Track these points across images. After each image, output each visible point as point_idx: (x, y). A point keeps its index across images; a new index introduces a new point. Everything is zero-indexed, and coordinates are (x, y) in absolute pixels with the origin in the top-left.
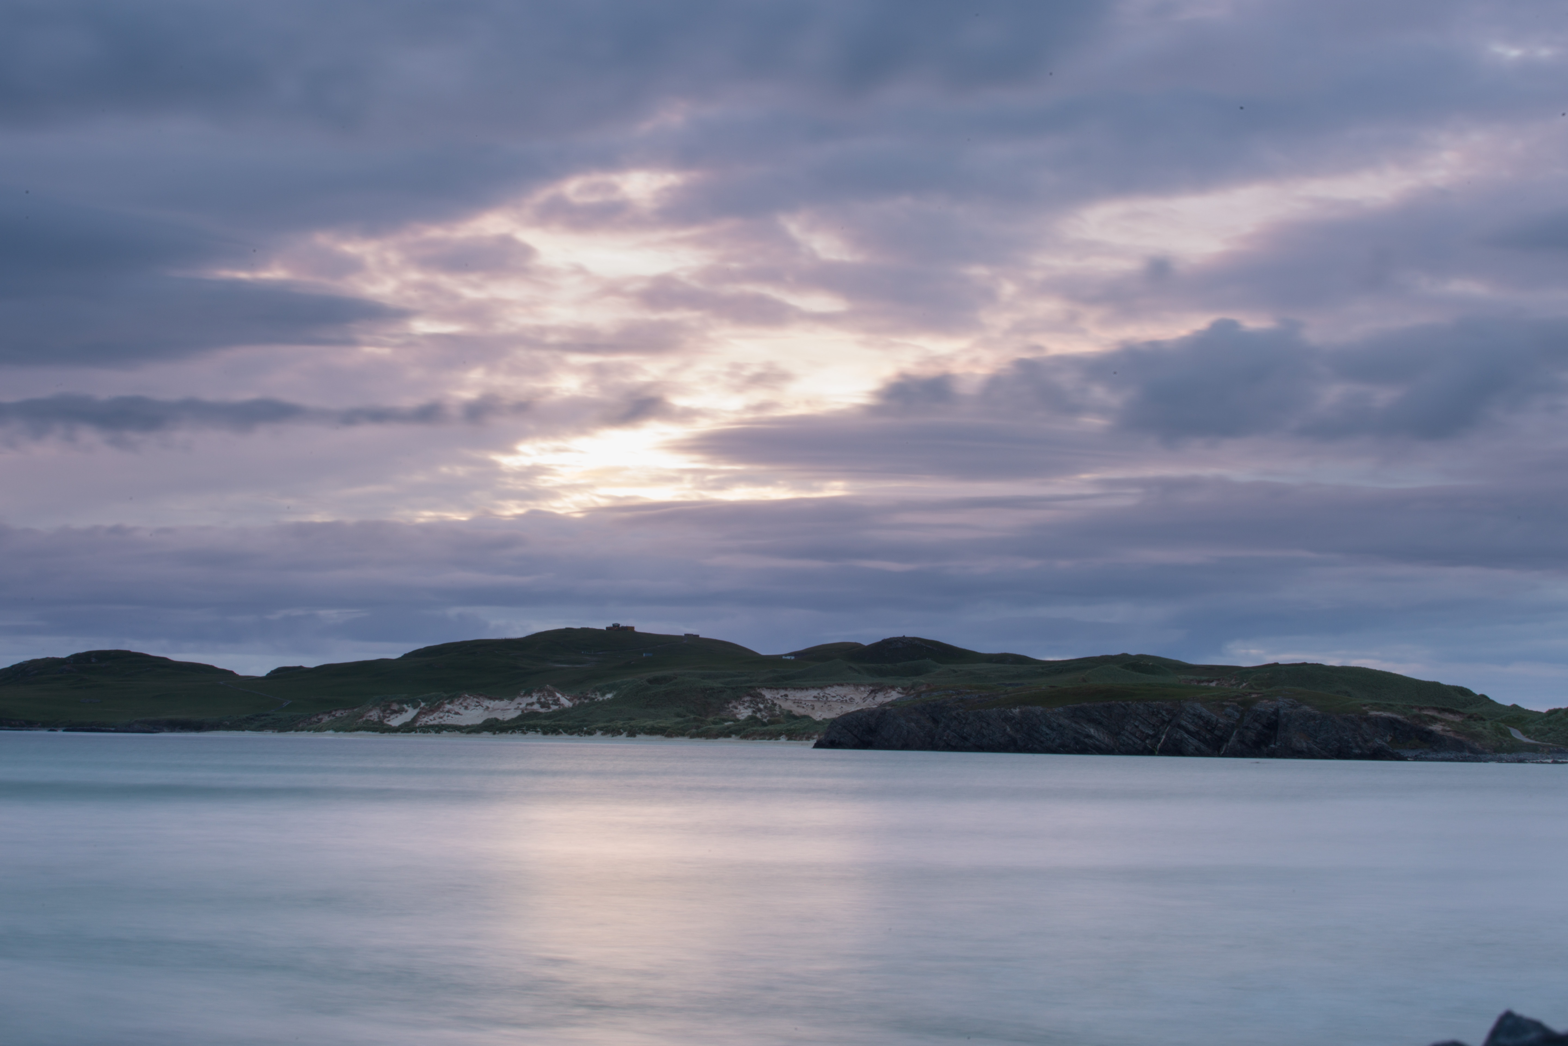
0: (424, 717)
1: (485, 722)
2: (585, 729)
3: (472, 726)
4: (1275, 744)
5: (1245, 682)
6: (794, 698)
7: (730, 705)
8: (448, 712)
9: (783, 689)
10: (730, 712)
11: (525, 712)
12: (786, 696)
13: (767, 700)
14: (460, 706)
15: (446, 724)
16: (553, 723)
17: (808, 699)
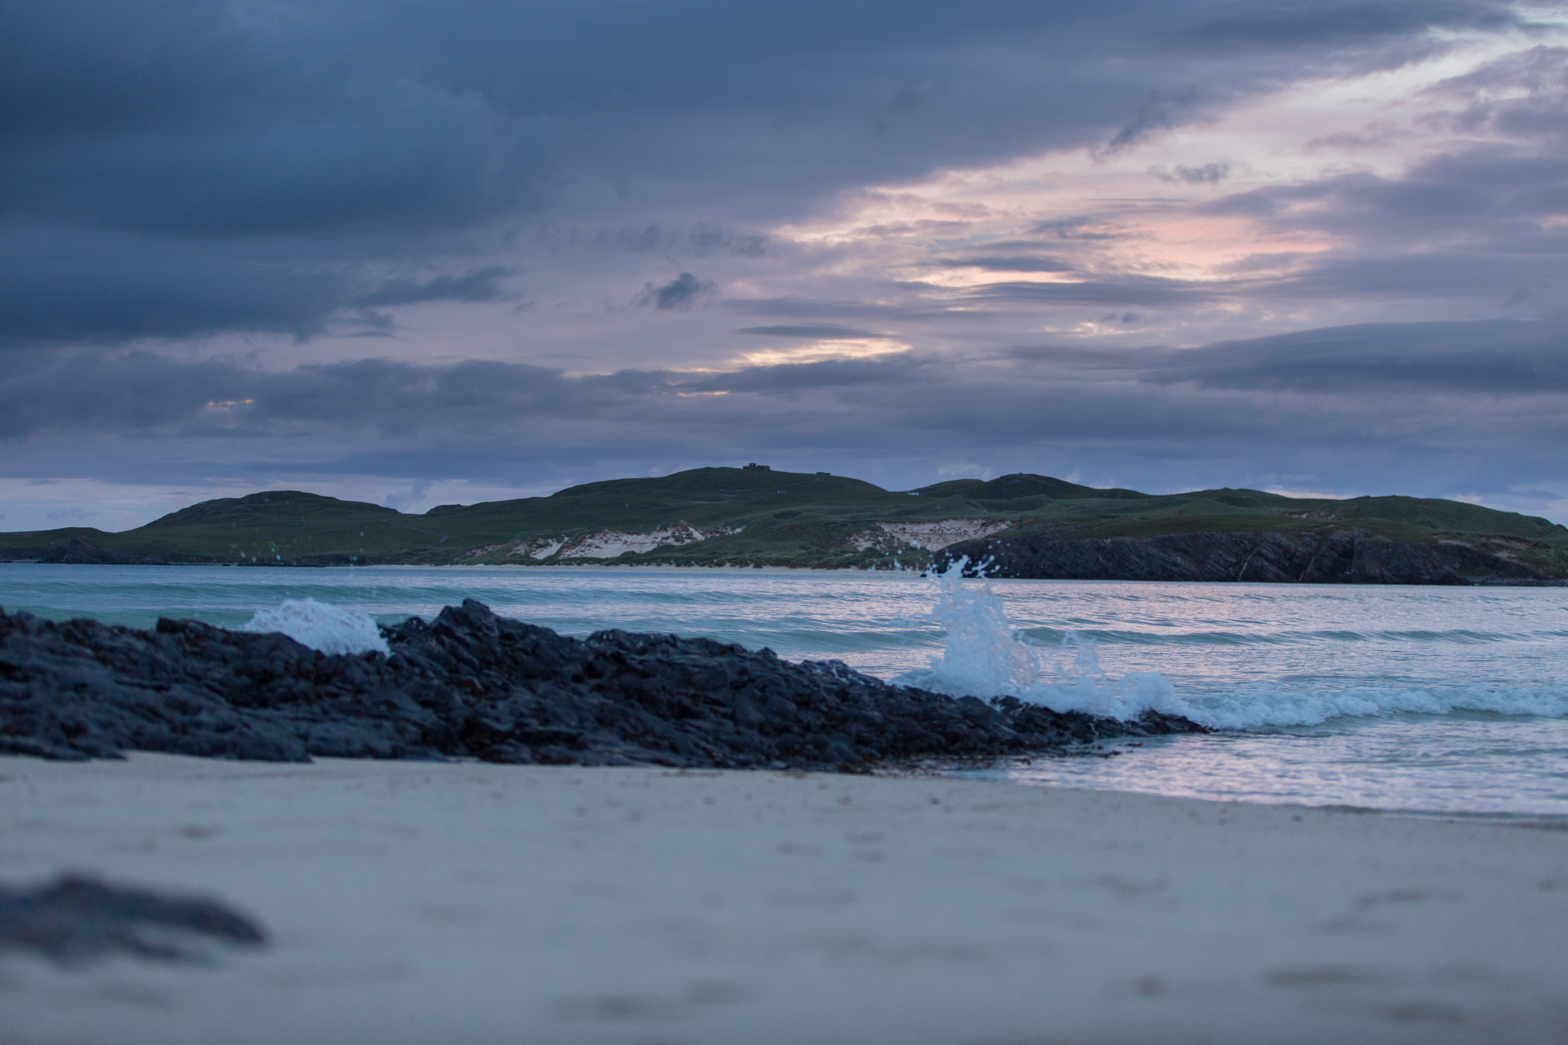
0: (567, 551)
1: (623, 555)
2: (715, 561)
3: (612, 558)
4: (1350, 571)
5: (1334, 514)
6: (911, 531)
7: (852, 538)
8: (589, 546)
9: (901, 522)
10: (851, 544)
11: (661, 545)
12: (904, 529)
13: (886, 533)
14: (601, 540)
15: (586, 558)
16: (686, 556)
17: (924, 532)
